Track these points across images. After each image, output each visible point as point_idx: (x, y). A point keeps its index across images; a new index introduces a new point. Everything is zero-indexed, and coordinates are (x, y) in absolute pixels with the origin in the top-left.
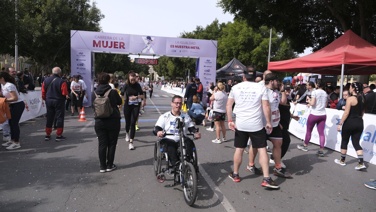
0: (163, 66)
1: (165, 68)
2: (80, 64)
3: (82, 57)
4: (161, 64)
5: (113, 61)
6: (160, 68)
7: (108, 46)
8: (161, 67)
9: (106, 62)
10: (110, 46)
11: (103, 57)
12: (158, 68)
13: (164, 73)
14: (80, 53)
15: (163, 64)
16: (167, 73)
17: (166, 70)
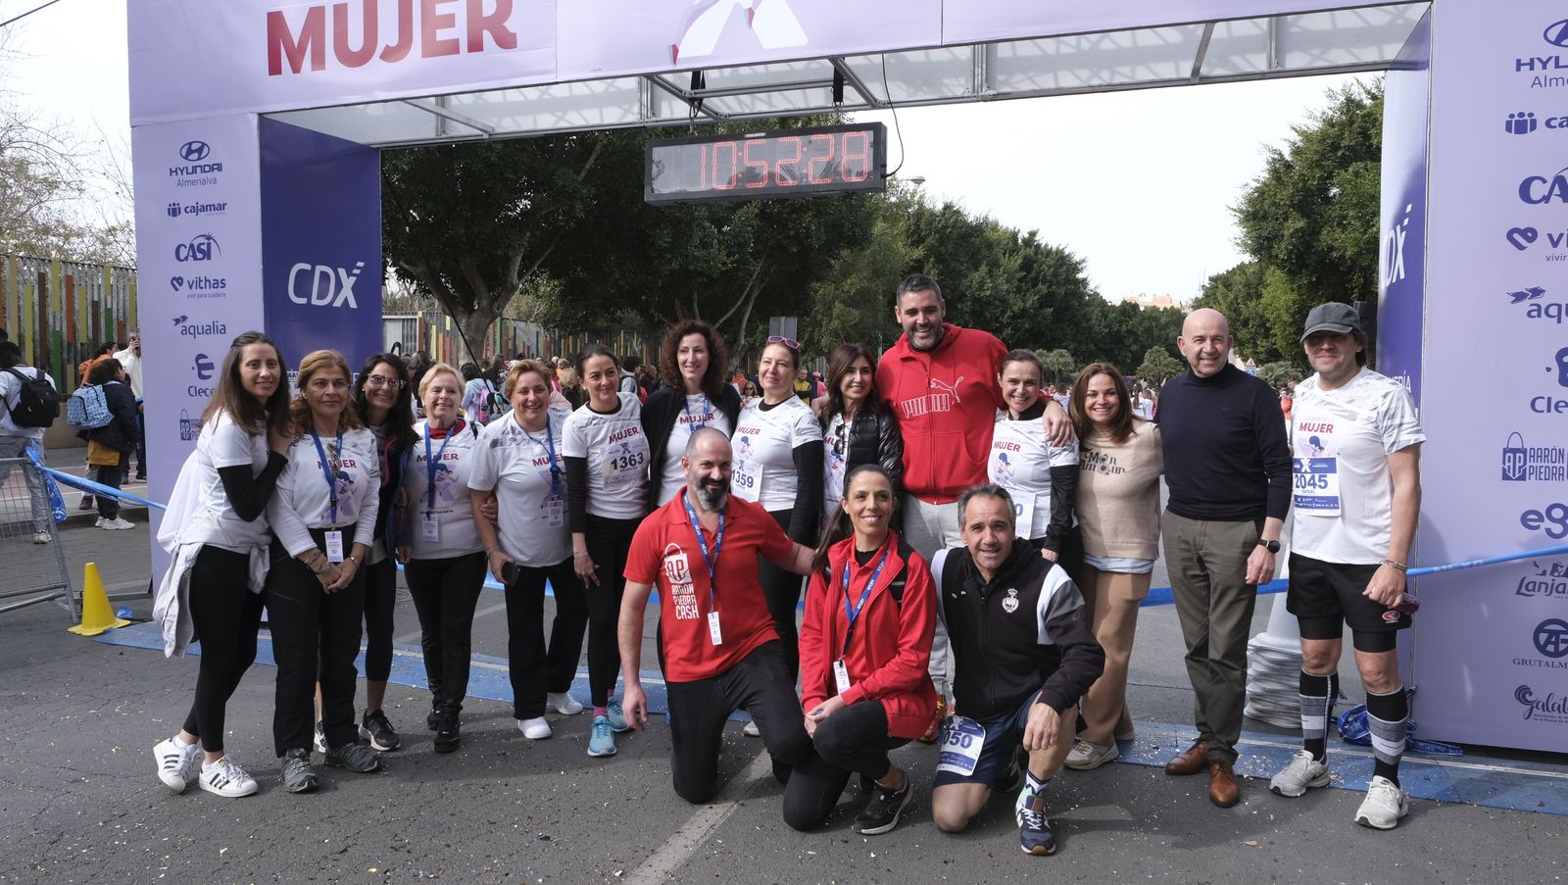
2: (192, 246)
3: (204, 182)
7: (379, 50)
10: (394, 41)
14: (190, 152)
16: (1273, 344)
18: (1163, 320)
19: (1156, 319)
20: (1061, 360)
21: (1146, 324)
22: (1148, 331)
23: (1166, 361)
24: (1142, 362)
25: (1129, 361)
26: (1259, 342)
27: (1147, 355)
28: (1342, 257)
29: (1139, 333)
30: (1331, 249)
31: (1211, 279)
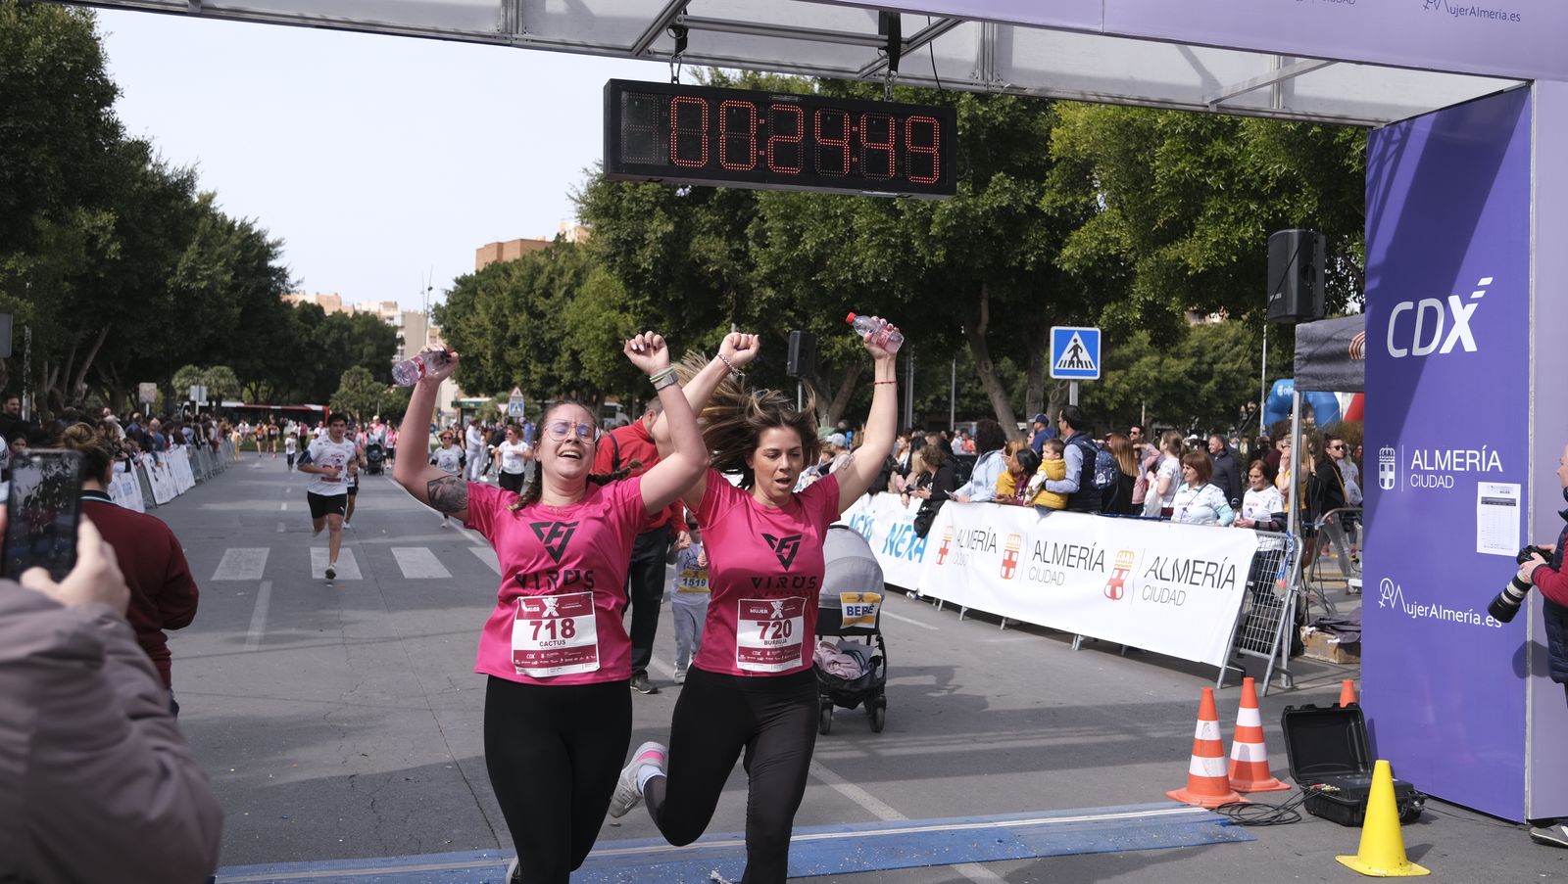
0: (519, 323)
1: (534, 335)
4: (500, 308)
5: (169, 282)
6: (494, 334)
8: (504, 327)
9: (116, 292)
11: (89, 253)
12: (480, 335)
13: (528, 371)
15: (517, 308)
16: (550, 369)
17: (536, 346)
18: (357, 330)
19: (349, 328)
20: (222, 381)
21: (334, 334)
22: (338, 344)
23: (371, 388)
24: (336, 388)
25: (312, 384)
26: (531, 367)
27: (343, 379)
28: (718, 273)
29: (326, 347)
30: (705, 261)
31: (458, 281)
